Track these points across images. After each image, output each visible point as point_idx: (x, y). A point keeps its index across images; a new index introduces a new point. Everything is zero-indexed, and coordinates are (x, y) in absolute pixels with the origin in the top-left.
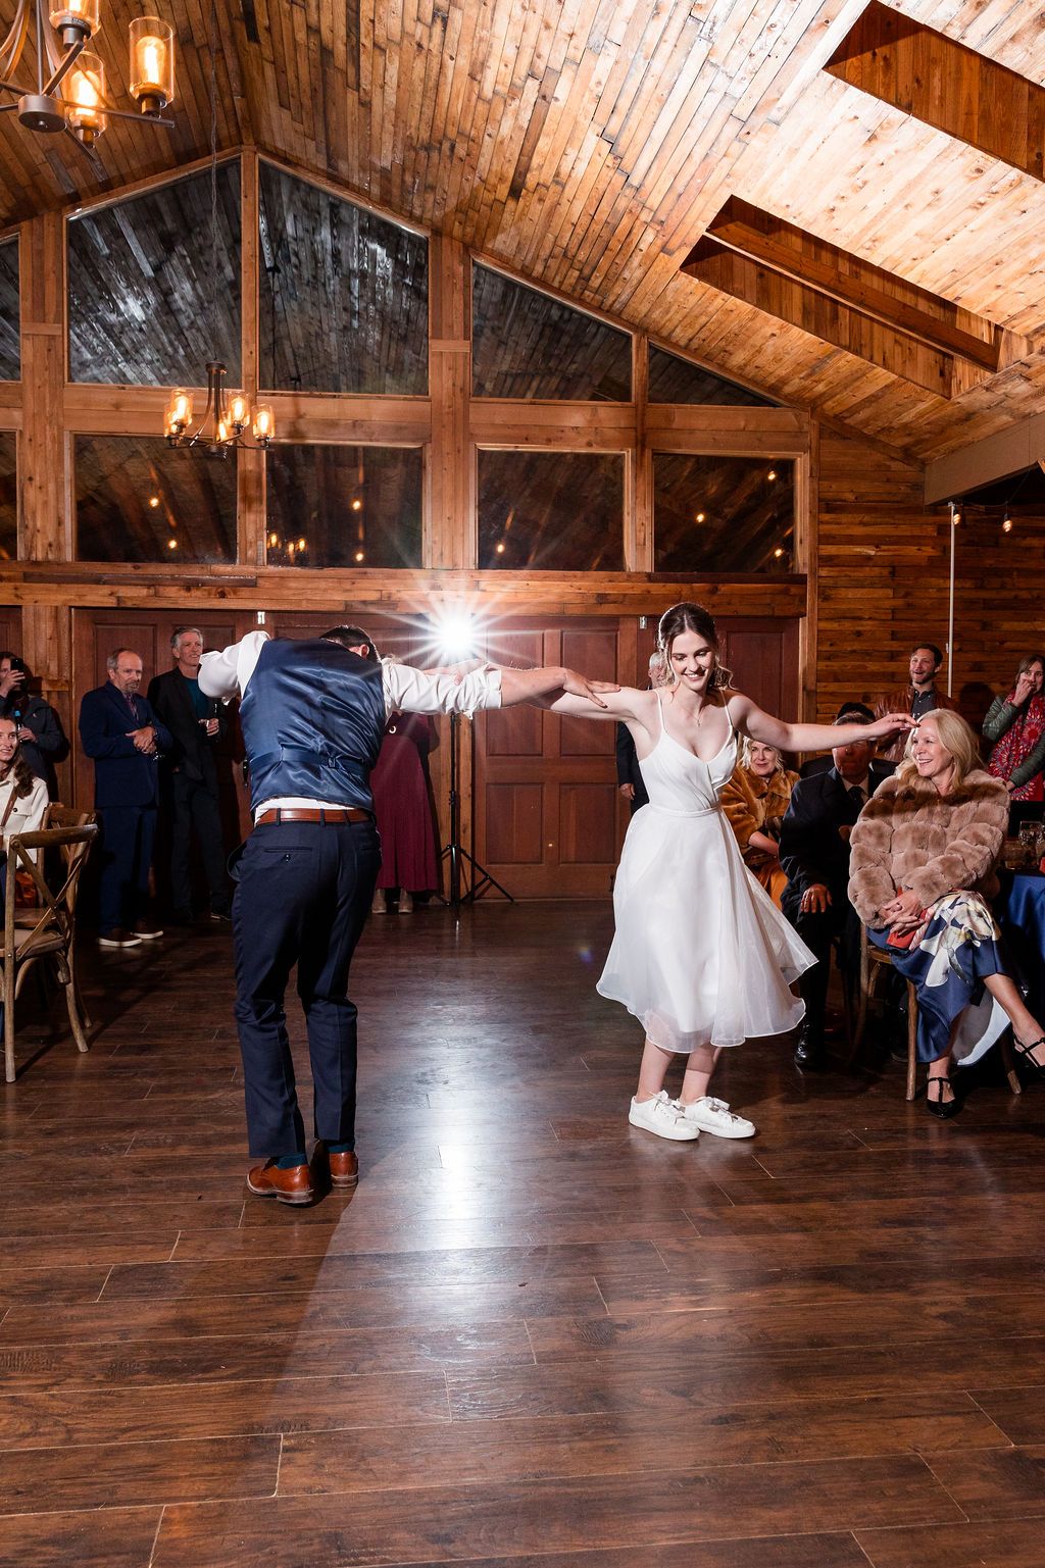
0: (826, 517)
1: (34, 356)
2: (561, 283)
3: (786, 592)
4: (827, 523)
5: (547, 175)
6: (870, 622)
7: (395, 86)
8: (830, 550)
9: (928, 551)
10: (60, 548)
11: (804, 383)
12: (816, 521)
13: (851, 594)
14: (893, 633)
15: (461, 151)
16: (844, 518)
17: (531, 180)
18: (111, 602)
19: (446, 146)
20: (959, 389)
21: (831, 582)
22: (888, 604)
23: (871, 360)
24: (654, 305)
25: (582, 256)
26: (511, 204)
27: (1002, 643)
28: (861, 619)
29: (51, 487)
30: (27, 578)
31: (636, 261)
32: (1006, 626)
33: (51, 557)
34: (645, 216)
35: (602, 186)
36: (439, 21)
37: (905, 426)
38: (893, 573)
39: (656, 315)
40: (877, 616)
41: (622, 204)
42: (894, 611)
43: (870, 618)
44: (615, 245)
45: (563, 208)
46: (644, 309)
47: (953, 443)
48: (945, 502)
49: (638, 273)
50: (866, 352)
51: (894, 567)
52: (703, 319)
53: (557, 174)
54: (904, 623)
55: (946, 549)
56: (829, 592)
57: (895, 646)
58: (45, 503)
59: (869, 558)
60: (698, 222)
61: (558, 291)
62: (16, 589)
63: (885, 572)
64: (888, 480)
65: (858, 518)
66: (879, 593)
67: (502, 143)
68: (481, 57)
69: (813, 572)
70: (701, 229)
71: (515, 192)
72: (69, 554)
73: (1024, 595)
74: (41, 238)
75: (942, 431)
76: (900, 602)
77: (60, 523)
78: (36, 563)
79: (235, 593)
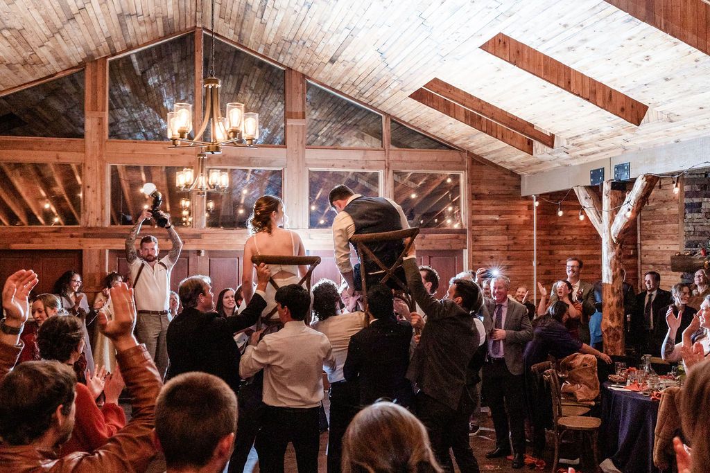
0: (475, 202)
1: (92, 127)
2: (349, 94)
3: (457, 238)
4: (476, 205)
5: (349, 58)
6: (498, 252)
7: (280, 20)
8: (477, 217)
9: (524, 218)
10: (102, 220)
11: (464, 142)
12: (471, 204)
13: (488, 238)
14: (508, 257)
15: (308, 44)
16: (484, 202)
17: (340, 59)
19: (301, 42)
20: (536, 152)
21: (478, 233)
22: (505, 243)
23: (496, 137)
24: (395, 106)
25: (361, 86)
26: (329, 65)
27: (560, 261)
28: (491, 250)
29: (99, 191)
30: (85, 236)
31: (388, 91)
32: (561, 252)
33: (98, 225)
34: (394, 78)
35: (374, 66)
36: (306, 7)
37: (512, 162)
38: (507, 229)
39: (395, 110)
40: (501, 249)
41: (383, 73)
42: (508, 246)
43: (497, 250)
44: (378, 85)
45: (354, 70)
46: (389, 107)
47: (534, 171)
48: (531, 194)
49: (389, 95)
50: (494, 134)
51: (508, 225)
52: (418, 114)
53: (354, 59)
54: (513, 252)
55: (532, 216)
56: (477, 237)
57: (509, 263)
58: (96, 199)
59: (496, 221)
60: (420, 83)
61: (348, 96)
62: (80, 241)
63: (504, 227)
64: (504, 184)
65: (491, 202)
66: (500, 238)
67: (329, 45)
68: (324, 19)
69: (470, 228)
70: (420, 85)
71: (332, 61)
72: (107, 223)
73: (569, 238)
74: (96, 71)
75: (529, 166)
76: (511, 242)
77: (103, 208)
78: (91, 228)
79: (190, 241)
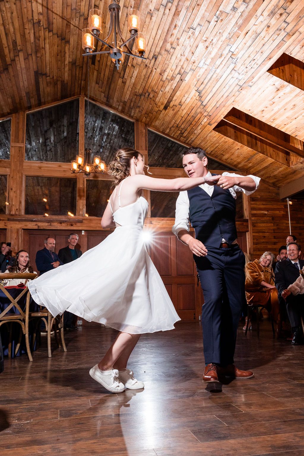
0: (253, 202)
1: (15, 153)
2: (174, 135)
3: (242, 224)
4: (253, 204)
5: (177, 103)
6: (267, 233)
7: (135, 77)
8: (255, 212)
9: (282, 212)
10: (20, 210)
11: (245, 163)
12: (250, 204)
13: (261, 225)
14: (274, 237)
15: (151, 96)
16: (258, 203)
17: (172, 104)
18: (36, 227)
19: (147, 94)
20: (292, 164)
21: (255, 221)
22: (272, 228)
23: (267, 156)
24: (202, 141)
25: (182, 127)
26: (163, 111)
28: (265, 232)
29: (18, 191)
30: (9, 220)
31: (199, 127)
33: (17, 213)
34: (205, 114)
35: (193, 106)
36: (154, 59)
37: (275, 176)
38: (273, 219)
39: (202, 144)
40: (269, 232)
41: (199, 110)
42: (274, 230)
43: (267, 232)
44: (194, 123)
45: (179, 113)
46: (199, 142)
47: (288, 181)
48: (286, 198)
49: (199, 131)
50: (265, 153)
51: (273, 217)
52: (217, 145)
53: (180, 102)
54: (277, 234)
55: (287, 212)
56: (255, 224)
57: (275, 240)
58: (16, 197)
59: (266, 214)
60: (221, 115)
61: (173, 138)
62: (5, 223)
63: (271, 218)
64: (269, 192)
65: (262, 203)
66: (269, 225)
67: (165, 93)
68: (164, 69)
69: (250, 219)
70: (222, 118)
71: (166, 108)
72: (23, 212)
74: (19, 119)
75: (286, 177)
76: (275, 227)
77: (20, 202)
78: (12, 215)
79: (76, 224)
